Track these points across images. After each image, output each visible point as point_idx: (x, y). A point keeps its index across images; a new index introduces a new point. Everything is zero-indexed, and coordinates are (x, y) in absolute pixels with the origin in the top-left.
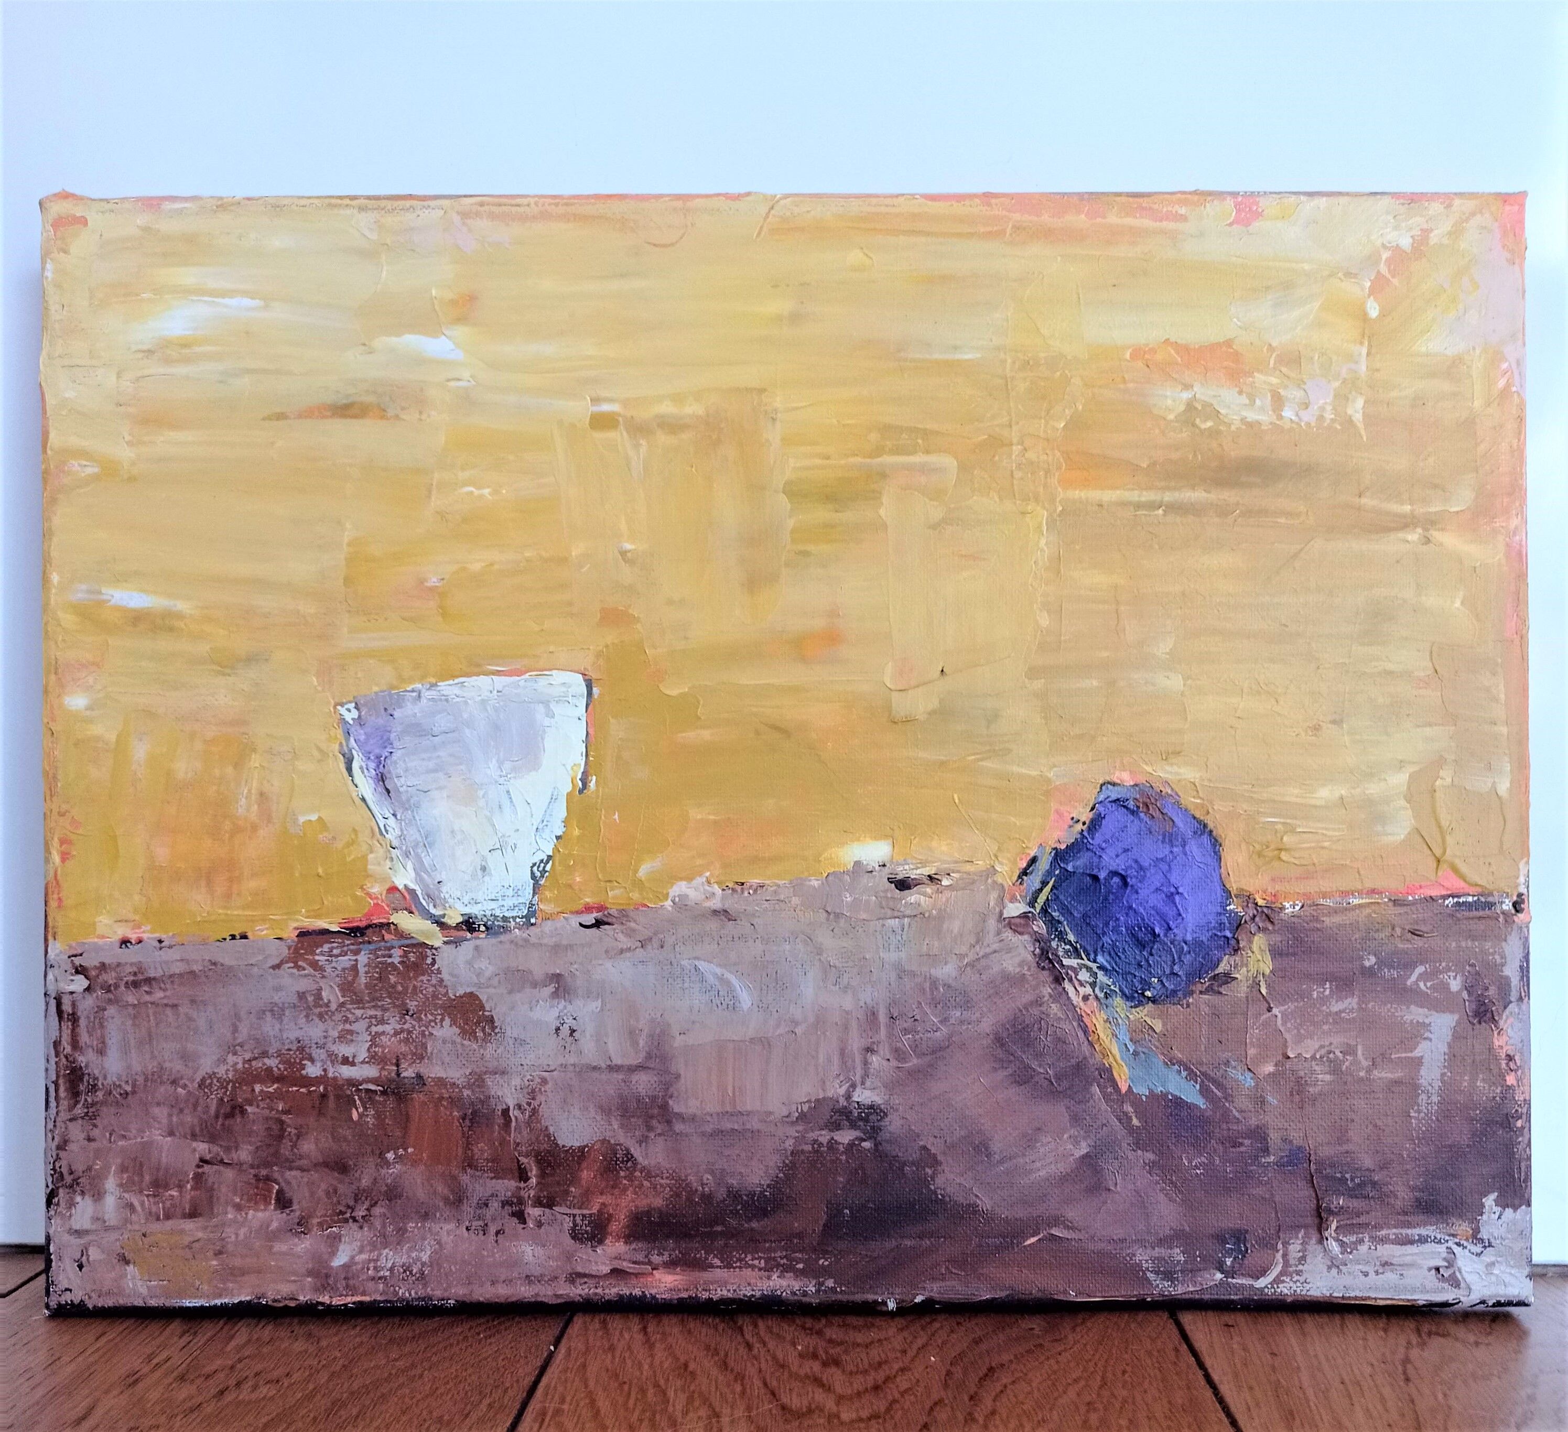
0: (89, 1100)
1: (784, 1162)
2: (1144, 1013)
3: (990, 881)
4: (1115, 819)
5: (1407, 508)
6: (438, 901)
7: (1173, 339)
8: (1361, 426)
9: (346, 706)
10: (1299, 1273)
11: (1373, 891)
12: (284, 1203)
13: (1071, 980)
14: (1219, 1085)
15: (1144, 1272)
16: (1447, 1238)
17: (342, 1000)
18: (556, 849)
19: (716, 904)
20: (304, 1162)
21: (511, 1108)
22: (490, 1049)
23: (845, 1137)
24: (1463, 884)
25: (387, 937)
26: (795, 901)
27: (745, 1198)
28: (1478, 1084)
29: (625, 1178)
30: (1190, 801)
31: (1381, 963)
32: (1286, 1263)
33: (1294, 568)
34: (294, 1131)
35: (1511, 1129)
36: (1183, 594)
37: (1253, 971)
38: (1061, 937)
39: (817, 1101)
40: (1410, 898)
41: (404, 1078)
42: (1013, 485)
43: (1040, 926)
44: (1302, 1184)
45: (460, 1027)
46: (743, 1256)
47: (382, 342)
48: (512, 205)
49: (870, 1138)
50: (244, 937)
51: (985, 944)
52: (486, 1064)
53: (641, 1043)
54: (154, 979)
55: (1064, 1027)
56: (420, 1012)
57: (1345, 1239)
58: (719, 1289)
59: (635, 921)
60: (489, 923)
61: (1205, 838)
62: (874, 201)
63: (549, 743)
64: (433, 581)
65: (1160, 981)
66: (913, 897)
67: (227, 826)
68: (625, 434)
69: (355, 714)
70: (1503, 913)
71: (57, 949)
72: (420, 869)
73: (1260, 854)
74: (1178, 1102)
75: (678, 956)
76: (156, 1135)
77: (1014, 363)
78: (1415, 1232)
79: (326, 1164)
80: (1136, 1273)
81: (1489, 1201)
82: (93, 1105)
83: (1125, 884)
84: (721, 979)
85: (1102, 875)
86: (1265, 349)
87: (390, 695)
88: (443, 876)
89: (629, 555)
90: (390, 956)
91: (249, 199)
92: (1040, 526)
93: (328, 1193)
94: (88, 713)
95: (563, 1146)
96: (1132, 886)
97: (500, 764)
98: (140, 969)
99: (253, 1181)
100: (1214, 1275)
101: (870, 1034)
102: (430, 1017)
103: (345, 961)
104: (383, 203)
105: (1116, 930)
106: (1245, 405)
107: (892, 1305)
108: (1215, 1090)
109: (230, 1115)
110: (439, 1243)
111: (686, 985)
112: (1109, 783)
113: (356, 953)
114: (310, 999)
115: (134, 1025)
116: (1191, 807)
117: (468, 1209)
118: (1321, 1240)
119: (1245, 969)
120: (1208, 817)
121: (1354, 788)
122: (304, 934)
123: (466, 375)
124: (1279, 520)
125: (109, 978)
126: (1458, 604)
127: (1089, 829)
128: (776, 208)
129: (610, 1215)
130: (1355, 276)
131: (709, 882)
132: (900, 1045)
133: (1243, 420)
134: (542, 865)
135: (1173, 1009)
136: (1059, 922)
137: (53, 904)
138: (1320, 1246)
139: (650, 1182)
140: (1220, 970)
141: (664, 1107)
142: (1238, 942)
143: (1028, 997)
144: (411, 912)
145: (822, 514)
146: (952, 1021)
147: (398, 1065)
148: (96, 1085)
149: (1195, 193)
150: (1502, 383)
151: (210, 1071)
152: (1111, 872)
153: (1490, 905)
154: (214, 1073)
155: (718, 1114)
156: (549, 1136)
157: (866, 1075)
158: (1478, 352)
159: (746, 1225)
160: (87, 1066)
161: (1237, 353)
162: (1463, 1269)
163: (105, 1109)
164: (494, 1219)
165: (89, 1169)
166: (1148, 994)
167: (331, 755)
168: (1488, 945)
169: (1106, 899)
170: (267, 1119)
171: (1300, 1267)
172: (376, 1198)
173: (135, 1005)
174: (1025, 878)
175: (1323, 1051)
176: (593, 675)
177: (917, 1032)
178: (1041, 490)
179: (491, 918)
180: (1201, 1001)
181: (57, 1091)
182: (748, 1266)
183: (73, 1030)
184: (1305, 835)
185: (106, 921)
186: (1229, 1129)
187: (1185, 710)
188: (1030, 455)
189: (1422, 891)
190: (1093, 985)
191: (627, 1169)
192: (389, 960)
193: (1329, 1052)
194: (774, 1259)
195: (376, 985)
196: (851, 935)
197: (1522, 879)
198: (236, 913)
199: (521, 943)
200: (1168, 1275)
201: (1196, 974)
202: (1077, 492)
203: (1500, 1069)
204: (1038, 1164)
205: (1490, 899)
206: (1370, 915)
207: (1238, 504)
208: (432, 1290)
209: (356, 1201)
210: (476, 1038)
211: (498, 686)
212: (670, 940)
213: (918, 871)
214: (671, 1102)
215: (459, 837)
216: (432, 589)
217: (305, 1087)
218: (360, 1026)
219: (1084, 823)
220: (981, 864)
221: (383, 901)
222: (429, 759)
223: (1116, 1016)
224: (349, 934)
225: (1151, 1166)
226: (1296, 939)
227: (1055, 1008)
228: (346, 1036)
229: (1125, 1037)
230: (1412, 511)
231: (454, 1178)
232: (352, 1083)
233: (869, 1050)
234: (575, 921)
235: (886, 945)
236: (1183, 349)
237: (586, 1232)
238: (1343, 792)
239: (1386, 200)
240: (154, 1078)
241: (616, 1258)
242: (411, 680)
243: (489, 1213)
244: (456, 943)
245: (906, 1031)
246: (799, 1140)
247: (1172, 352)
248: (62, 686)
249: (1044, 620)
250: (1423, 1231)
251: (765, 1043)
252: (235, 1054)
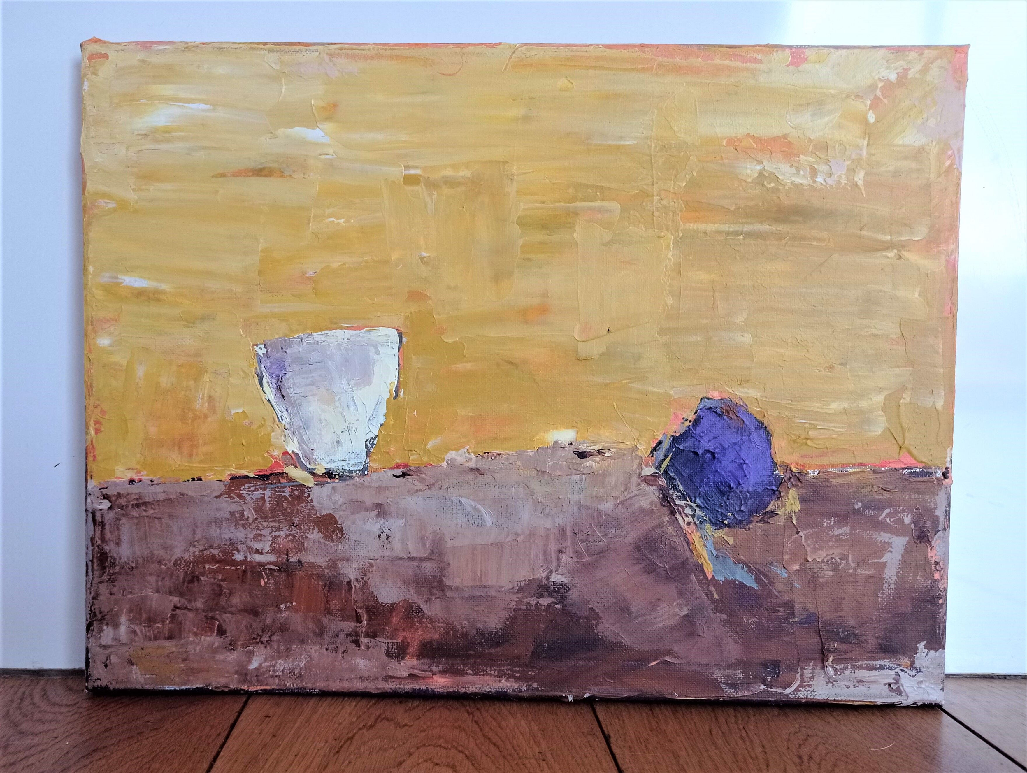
0: (111, 571)
1: (509, 615)
2: (722, 533)
3: (634, 454)
4: (709, 419)
5: (888, 237)
6: (311, 461)
7: (752, 134)
8: (862, 188)
9: (259, 346)
10: (810, 686)
11: (861, 465)
12: (221, 632)
13: (680, 513)
14: (766, 576)
15: (719, 683)
16: (896, 666)
17: (255, 516)
18: (380, 431)
19: (472, 464)
20: (233, 609)
21: (352, 580)
22: (340, 547)
23: (545, 601)
24: (914, 461)
25: (282, 481)
26: (519, 463)
27: (487, 635)
28: (918, 578)
29: (417, 622)
30: (754, 409)
31: (865, 507)
32: (803, 681)
33: (821, 272)
34: (228, 591)
35: (936, 605)
36: (754, 286)
37: (789, 510)
38: (675, 488)
39: (529, 580)
40: (883, 469)
41: (291, 562)
42: (653, 220)
43: (663, 481)
44: (813, 635)
45: (323, 533)
46: (485, 668)
47: (281, 132)
48: (359, 50)
49: (560, 603)
50: (200, 479)
51: (630, 491)
52: (338, 555)
53: (428, 544)
54: (148, 502)
55: (676, 540)
56: (301, 524)
57: (837, 667)
58: (471, 687)
59: (425, 474)
60: (341, 473)
61: (762, 431)
62: (575, 49)
63: (376, 369)
64: (310, 273)
65: (733, 514)
66: (588, 463)
67: (190, 415)
68: (424, 187)
69: (264, 351)
70: (937, 479)
71: (92, 484)
72: (301, 442)
73: (795, 441)
74: (742, 586)
75: (450, 494)
76: (149, 592)
77: (656, 147)
78: (877, 663)
79: (245, 611)
80: (714, 684)
81: (921, 646)
82: (113, 574)
83: (714, 457)
84: (475, 508)
85: (700, 452)
86: (806, 141)
87: (285, 340)
88: (315, 446)
89: (425, 259)
90: (284, 492)
91: (203, 44)
92: (668, 245)
93: (247, 627)
94: (110, 348)
95: (382, 603)
96: (718, 459)
97: (348, 381)
98: (140, 497)
99: (204, 619)
100: (760, 686)
101: (561, 542)
102: (306, 527)
103: (258, 494)
104: (283, 47)
105: (707, 484)
106: (794, 174)
107: (570, 698)
108: (764, 579)
109: (191, 581)
110: (310, 657)
111: (454, 511)
112: (706, 398)
113: (264, 489)
114: (237, 516)
115: (136, 529)
116: (754, 413)
117: (327, 638)
118: (823, 667)
119: (783, 509)
120: (764, 419)
121: (852, 403)
122: (234, 478)
123: (331, 151)
124: (813, 243)
125: (123, 501)
126: (916, 295)
127: (693, 424)
128: (516, 52)
129: (408, 643)
130: (862, 97)
131: (468, 452)
132: (578, 549)
133: (792, 183)
134: (372, 440)
135: (740, 531)
136: (674, 479)
137: (90, 459)
138: (823, 671)
139: (432, 625)
140: (769, 509)
141: (441, 581)
142: (780, 493)
143: (655, 523)
144: (296, 467)
145: (539, 236)
146: (610, 536)
147: (287, 555)
148: (115, 563)
149: (767, 46)
150: (948, 163)
151: (179, 556)
152: (706, 450)
153: (929, 474)
154: (182, 557)
155: (472, 587)
156: (374, 597)
157: (558, 566)
158: (934, 143)
159: (487, 651)
160: (110, 552)
161: (790, 143)
162: (905, 685)
163: (120, 577)
164: (341, 644)
165: (111, 610)
166: (726, 522)
167: (250, 375)
168: (927, 497)
169: (702, 466)
170: (213, 584)
171: (811, 683)
172: (274, 631)
173: (137, 518)
174: (655, 453)
175: (829, 558)
176: (403, 330)
177: (589, 542)
178: (670, 223)
179: (342, 471)
180: (757, 527)
181: (92, 566)
182: (487, 674)
183: (102, 531)
184: (822, 431)
185: (121, 469)
186: (771, 602)
187: (752, 355)
188: (664, 202)
189: (890, 465)
190: (693, 516)
191: (419, 617)
192: (283, 494)
193: (832, 558)
194: (503, 671)
195: (275, 509)
196: (551, 484)
197: (948, 459)
198: (195, 465)
199: (359, 485)
200: (733, 686)
201: (754, 511)
202: (692, 225)
203: (931, 570)
204: (658, 620)
205: (929, 470)
206: (859, 478)
207: (788, 233)
208: (306, 684)
209: (263, 632)
210: (332, 540)
211: (348, 336)
212: (445, 485)
213: (592, 448)
214: (444, 579)
215: (324, 423)
216: (310, 278)
217: (234, 566)
218: (266, 532)
219: (690, 421)
220: (629, 444)
221: (280, 460)
222: (307, 378)
223: (706, 534)
224: (260, 479)
225: (725, 623)
226: (815, 491)
227: (670, 529)
228: (258, 538)
229: (711, 546)
230: (891, 239)
231: (319, 620)
232: (261, 564)
233: (560, 551)
234: (390, 473)
235: (572, 490)
236: (758, 140)
237: (395, 653)
238: (846, 406)
239: (883, 51)
240: (148, 560)
241: (411, 668)
242: (297, 331)
243: (339, 640)
244: (322, 485)
245: (582, 541)
246: (519, 602)
247: (751, 141)
248: (96, 333)
249: (670, 301)
250: (882, 663)
251: (499, 546)
252: (194, 546)
